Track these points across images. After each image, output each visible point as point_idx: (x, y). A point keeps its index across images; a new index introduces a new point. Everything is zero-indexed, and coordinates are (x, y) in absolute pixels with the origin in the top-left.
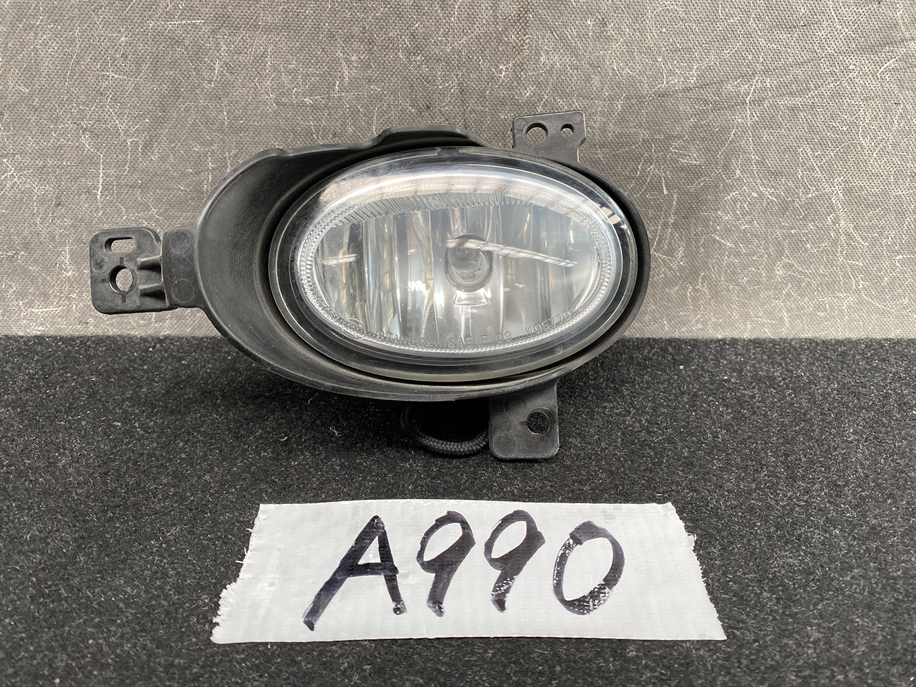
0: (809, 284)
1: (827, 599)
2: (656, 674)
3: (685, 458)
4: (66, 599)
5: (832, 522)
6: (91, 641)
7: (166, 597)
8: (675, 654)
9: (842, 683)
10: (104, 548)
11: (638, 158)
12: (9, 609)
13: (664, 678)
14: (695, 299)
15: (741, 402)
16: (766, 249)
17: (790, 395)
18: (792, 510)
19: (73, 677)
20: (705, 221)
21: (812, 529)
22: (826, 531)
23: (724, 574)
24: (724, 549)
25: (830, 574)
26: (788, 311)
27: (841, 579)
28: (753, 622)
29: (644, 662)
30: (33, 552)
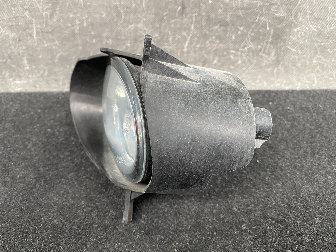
0: (327, 66)
1: (324, 206)
2: (253, 236)
3: (270, 144)
4: (33, 202)
5: (328, 173)
6: (42, 219)
7: (69, 201)
8: (261, 228)
9: (327, 241)
10: (45, 181)
11: (257, 14)
12: (13, 205)
13: (256, 238)
14: (278, 73)
15: (294, 119)
16: (310, 52)
17: (315, 116)
18: (312, 167)
19: (36, 232)
20: (284, 41)
21: (320, 176)
22: (325, 177)
23: (283, 195)
24: (283, 184)
25: (326, 195)
26: (317, 77)
27: (330, 197)
28: (293, 215)
29: (248, 231)
30: (21, 183)
